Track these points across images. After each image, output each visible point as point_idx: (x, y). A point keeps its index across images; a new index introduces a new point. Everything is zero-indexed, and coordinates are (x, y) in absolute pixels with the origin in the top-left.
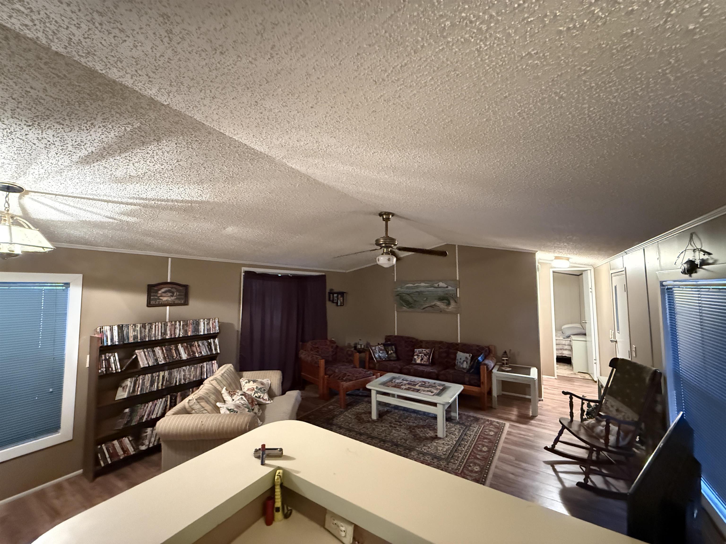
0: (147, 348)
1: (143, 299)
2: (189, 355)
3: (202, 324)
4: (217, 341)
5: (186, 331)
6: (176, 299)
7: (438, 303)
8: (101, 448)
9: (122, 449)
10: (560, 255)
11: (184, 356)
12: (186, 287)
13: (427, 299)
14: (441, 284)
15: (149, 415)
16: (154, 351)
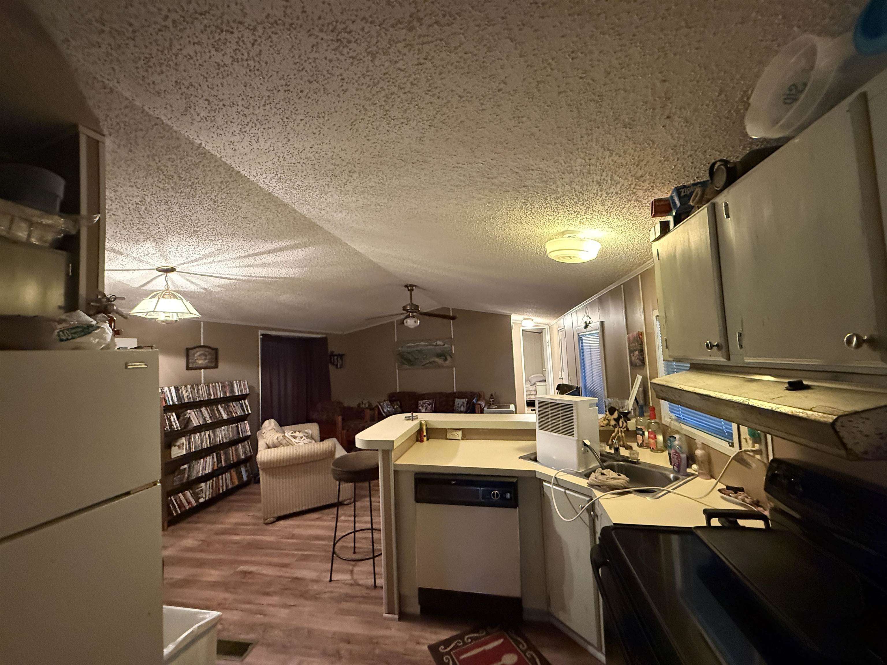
0: (196, 409)
1: (182, 362)
2: (228, 415)
3: (235, 385)
4: (246, 401)
5: (225, 393)
6: (209, 362)
7: (437, 360)
8: (171, 499)
9: (186, 500)
10: (527, 317)
11: (225, 416)
12: (216, 350)
13: (426, 356)
14: (439, 343)
15: (202, 470)
16: (201, 411)
